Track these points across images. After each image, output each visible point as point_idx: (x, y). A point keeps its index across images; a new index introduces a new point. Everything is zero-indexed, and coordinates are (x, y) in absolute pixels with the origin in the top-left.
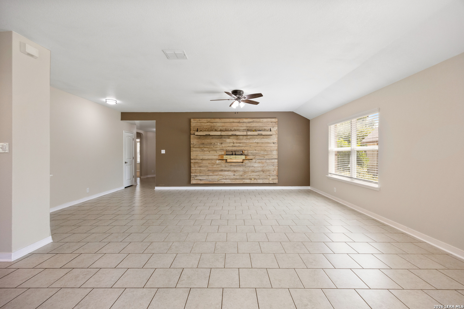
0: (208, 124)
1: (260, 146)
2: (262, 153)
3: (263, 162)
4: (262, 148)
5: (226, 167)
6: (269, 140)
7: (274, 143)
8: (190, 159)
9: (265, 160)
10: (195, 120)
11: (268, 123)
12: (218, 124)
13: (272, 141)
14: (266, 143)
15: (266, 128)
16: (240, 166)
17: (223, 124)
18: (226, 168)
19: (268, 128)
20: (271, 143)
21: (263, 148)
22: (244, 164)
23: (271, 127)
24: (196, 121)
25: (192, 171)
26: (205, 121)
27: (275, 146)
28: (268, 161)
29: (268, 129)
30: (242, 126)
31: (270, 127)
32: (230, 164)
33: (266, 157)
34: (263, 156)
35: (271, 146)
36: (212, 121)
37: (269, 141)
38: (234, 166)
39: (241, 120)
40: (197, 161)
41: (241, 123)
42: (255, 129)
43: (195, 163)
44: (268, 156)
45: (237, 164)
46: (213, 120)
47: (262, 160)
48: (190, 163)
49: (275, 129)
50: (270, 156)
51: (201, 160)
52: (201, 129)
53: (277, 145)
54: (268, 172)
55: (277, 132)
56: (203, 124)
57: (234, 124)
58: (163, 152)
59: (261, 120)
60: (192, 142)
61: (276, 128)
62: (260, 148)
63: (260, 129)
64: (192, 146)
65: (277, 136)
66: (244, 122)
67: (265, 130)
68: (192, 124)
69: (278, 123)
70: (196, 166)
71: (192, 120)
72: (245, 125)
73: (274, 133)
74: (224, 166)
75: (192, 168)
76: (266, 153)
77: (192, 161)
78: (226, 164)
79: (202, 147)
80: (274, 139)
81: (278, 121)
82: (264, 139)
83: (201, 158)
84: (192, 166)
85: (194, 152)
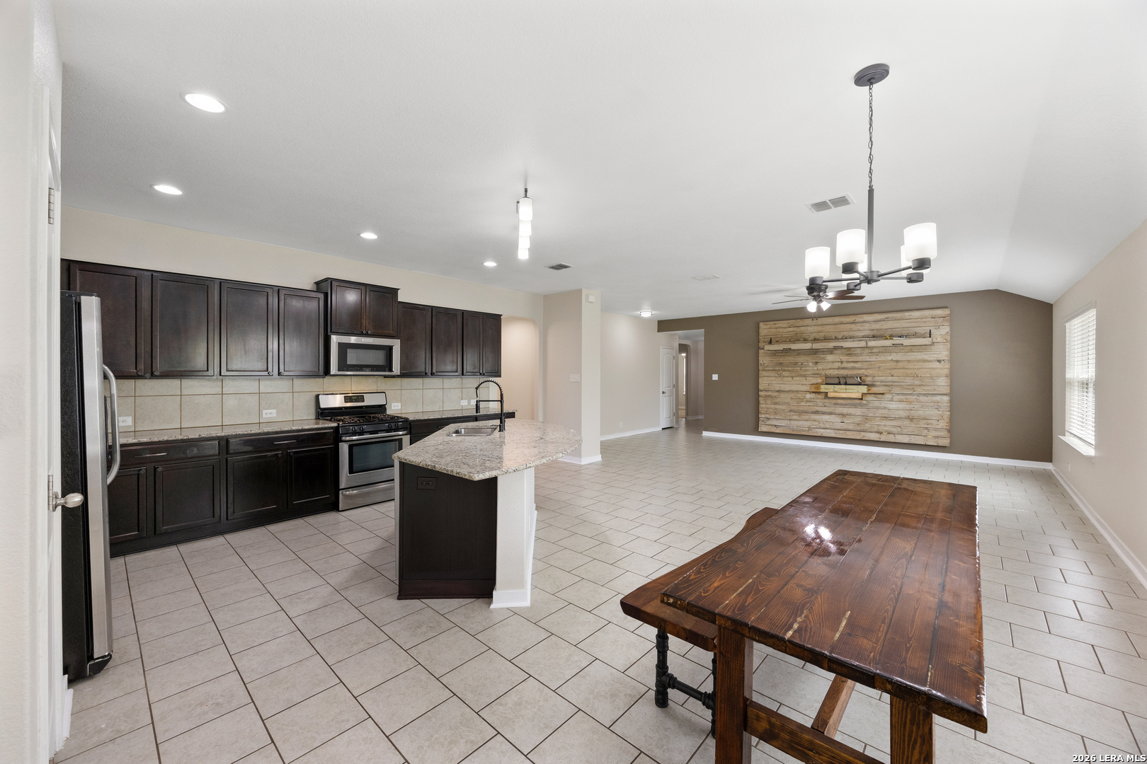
0: (791, 329)
1: (903, 368)
2: (909, 381)
3: (911, 400)
4: (908, 371)
5: (825, 406)
6: (926, 354)
7: (939, 361)
8: (758, 390)
9: (915, 397)
10: (767, 325)
11: (924, 320)
12: (810, 329)
13: (934, 357)
14: (918, 361)
15: (918, 330)
16: (855, 406)
17: (820, 328)
18: (826, 408)
19: (923, 330)
20: (931, 361)
21: (911, 371)
22: (864, 402)
23: (931, 328)
24: (768, 326)
25: (760, 409)
26: (785, 325)
27: (942, 367)
28: (923, 398)
29: (923, 332)
30: (861, 328)
31: (929, 328)
32: (834, 401)
33: (919, 390)
34: (912, 387)
35: (930, 367)
36: (798, 325)
37: (926, 357)
38: (842, 404)
39: (858, 319)
40: (770, 393)
41: (859, 324)
42: (890, 333)
43: (766, 396)
44: (924, 388)
45: (849, 401)
46: (800, 322)
47: (907, 397)
48: (759, 396)
49: (941, 333)
50: (929, 388)
51: (778, 391)
52: (777, 339)
53: (948, 366)
54: (925, 421)
55: (948, 338)
56: (780, 330)
57: (842, 327)
58: (715, 377)
59: (907, 314)
60: (761, 362)
61: (945, 329)
62: (902, 371)
63: (904, 333)
64: (760, 368)
65: (949, 346)
66: (864, 322)
67: (915, 335)
68: (761, 331)
69: (951, 319)
70: (769, 402)
71: (762, 325)
72: (867, 326)
73: (939, 339)
74: (820, 404)
75: (761, 406)
76: (917, 382)
77: (761, 393)
78: (826, 401)
79: (779, 369)
80: (942, 352)
81: (950, 315)
82: (912, 354)
83: (778, 389)
84: (761, 402)
85: (765, 378)
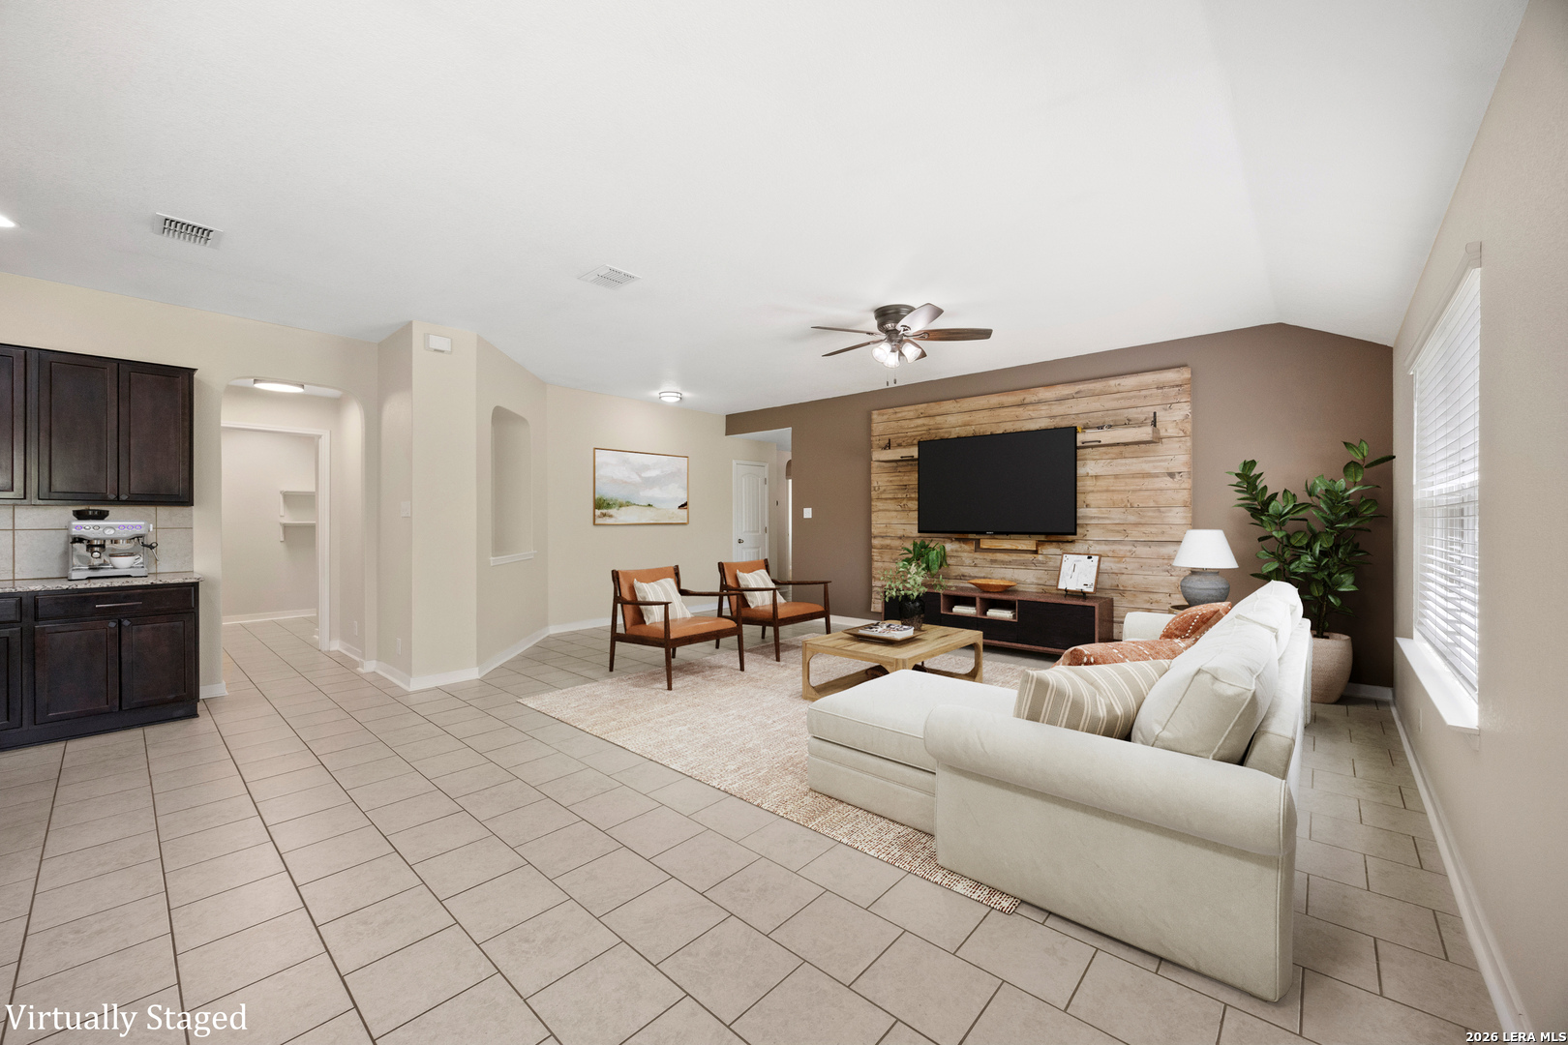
0: (920, 422)
1: (1107, 491)
2: (1117, 515)
3: (1121, 554)
4: (1116, 497)
5: (975, 566)
6: (1146, 462)
7: (1171, 475)
8: (870, 536)
9: (1129, 548)
10: (883, 415)
11: (1143, 393)
12: (952, 420)
13: (1161, 467)
14: (1134, 476)
15: (1132, 414)
16: (1024, 565)
17: (966, 418)
18: (976, 569)
19: (1142, 413)
20: (1156, 476)
21: (1120, 497)
22: (1040, 557)
23: (1157, 409)
24: (885, 417)
25: (874, 572)
26: (911, 414)
27: (1177, 486)
28: (1141, 550)
29: (1143, 417)
30: (1033, 415)
31: (1152, 410)
32: (990, 556)
33: (1135, 534)
34: (1121, 528)
35: (1157, 486)
36: (931, 412)
37: (1147, 467)
38: (1003, 562)
39: (1030, 397)
40: (888, 542)
41: (1031, 408)
42: (1084, 422)
43: (883, 547)
44: (1143, 529)
45: (1014, 557)
46: (935, 408)
47: (1115, 547)
48: (870, 547)
49: (1176, 416)
50: (1154, 530)
51: (900, 538)
52: (900, 441)
53: (1187, 484)
54: (1146, 597)
55: (1188, 427)
56: (903, 423)
57: (1003, 413)
58: (808, 513)
59: (1113, 382)
60: (874, 484)
61: (1183, 410)
62: (1105, 496)
63: (1109, 420)
64: (874, 494)
65: (1189, 444)
66: (1039, 402)
67: (1128, 423)
68: (874, 426)
69: (1191, 389)
70: (886, 558)
71: (875, 415)
72: (1044, 410)
73: (1172, 431)
74: (968, 561)
75: (876, 565)
76: (1132, 519)
77: (875, 542)
78: (977, 555)
79: (903, 496)
80: (1176, 455)
81: (1189, 381)
82: (1123, 461)
83: (900, 533)
84: (875, 558)
85: (881, 514)
